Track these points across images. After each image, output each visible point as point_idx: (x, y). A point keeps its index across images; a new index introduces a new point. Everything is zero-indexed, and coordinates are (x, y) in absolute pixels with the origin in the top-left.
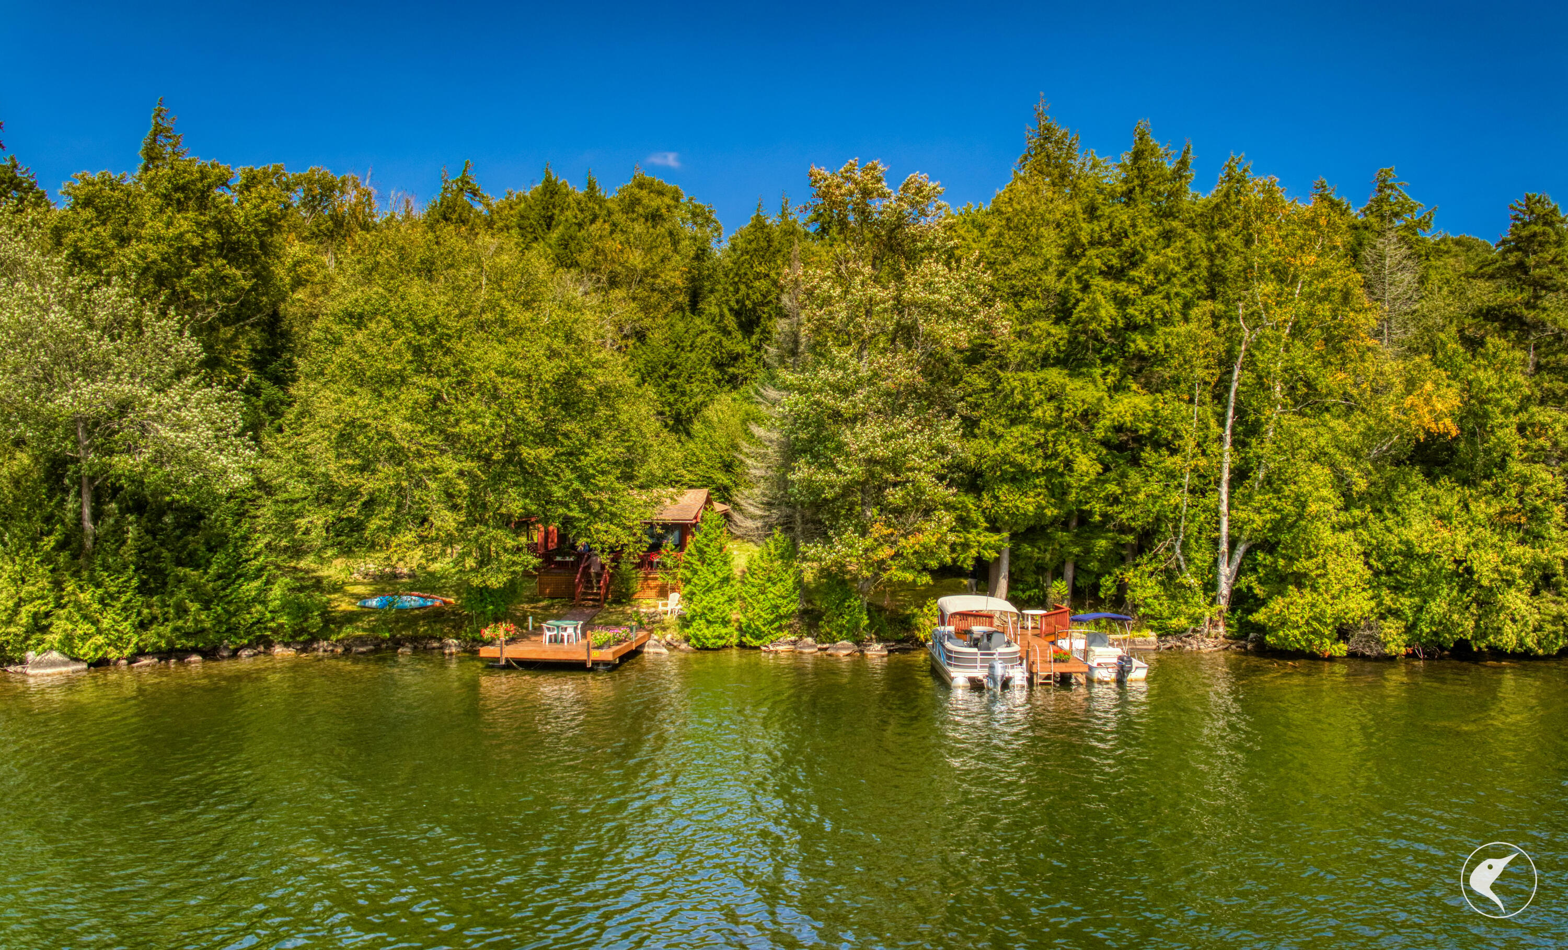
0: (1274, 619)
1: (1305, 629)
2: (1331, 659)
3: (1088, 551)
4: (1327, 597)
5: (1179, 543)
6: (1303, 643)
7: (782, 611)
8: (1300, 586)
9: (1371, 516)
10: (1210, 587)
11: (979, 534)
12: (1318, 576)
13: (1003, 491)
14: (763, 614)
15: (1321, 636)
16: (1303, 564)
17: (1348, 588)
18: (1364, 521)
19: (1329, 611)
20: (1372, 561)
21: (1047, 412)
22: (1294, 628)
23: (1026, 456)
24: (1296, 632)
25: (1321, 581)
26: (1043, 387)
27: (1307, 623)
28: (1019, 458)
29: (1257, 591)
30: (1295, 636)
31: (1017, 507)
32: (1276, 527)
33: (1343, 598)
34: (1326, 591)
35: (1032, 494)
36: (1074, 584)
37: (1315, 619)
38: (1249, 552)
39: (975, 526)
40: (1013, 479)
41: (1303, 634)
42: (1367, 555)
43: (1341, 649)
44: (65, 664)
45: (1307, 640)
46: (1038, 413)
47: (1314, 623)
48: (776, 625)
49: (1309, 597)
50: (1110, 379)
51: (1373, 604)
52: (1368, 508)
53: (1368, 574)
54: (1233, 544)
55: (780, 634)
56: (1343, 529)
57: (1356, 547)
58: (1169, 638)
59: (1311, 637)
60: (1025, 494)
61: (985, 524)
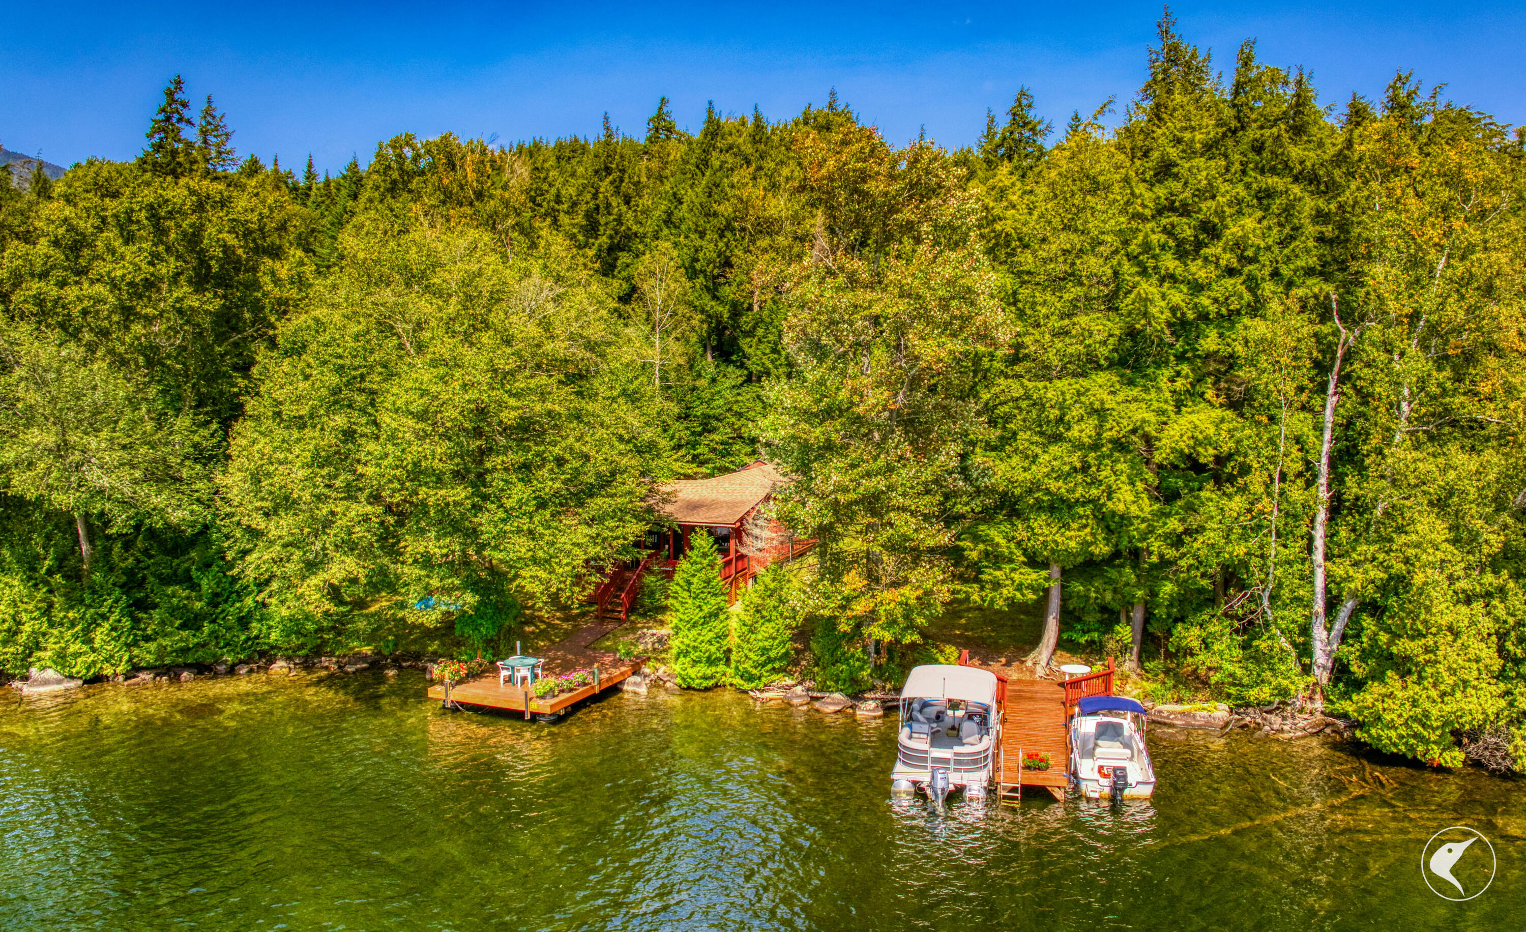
0: (1366, 712)
1: (1403, 731)
2: (1441, 770)
3: (1153, 594)
4: (1434, 693)
5: (1267, 594)
6: (1403, 748)
7: (772, 654)
8: (1404, 674)
9: (1511, 584)
10: (1304, 651)
11: (1013, 570)
12: (1427, 662)
13: (1039, 522)
14: (751, 655)
15: (1427, 742)
16: (1404, 646)
17: (1465, 682)
18: (1502, 590)
19: (1435, 712)
20: (1509, 646)
21: (1083, 431)
22: (1389, 728)
23: (1060, 483)
24: (1393, 734)
25: (1429, 670)
26: (1083, 399)
27: (1406, 723)
28: (1053, 485)
29: (1354, 668)
30: (1390, 738)
31: (1055, 542)
32: (1384, 588)
33: (1458, 695)
34: (1435, 685)
35: (1075, 526)
36: (1145, 630)
37: (1415, 719)
38: (1354, 615)
39: (1011, 561)
40: (1052, 509)
41: (1401, 737)
42: (1502, 637)
43: (1455, 758)
44: (59, 682)
45: (1406, 744)
46: (1074, 433)
47: (1415, 725)
48: (769, 666)
49: (1414, 689)
50: (1179, 384)
51: (1502, 703)
52: (1505, 574)
53: (1497, 664)
54: (1332, 604)
55: (774, 677)
56: (1468, 601)
57: (1487, 624)
58: (1250, 710)
59: (1412, 741)
60: (1066, 526)
61: (1022, 559)
